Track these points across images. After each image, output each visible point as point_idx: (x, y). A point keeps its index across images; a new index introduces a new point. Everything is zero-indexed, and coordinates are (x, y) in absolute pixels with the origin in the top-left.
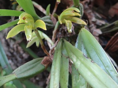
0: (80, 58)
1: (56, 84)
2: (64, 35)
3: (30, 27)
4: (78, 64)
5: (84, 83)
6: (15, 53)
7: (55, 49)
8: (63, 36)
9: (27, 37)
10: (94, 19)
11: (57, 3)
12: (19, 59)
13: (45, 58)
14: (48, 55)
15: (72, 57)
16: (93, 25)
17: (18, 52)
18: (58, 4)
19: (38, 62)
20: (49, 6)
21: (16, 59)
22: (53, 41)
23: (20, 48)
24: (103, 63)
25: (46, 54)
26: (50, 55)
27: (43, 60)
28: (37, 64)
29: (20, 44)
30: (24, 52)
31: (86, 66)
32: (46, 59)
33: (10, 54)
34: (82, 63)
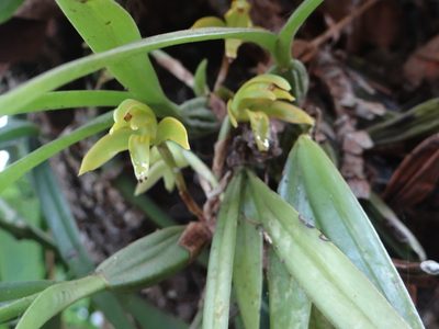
0: (290, 228)
1: (221, 303)
2: (247, 158)
3: (144, 141)
4: (285, 244)
5: (304, 300)
6: (98, 211)
7: (222, 197)
8: (244, 161)
9: (135, 167)
10: (349, 99)
11: (227, 59)
12: (113, 230)
13: (191, 225)
14: (200, 218)
15: (270, 224)
16: (345, 117)
17: (108, 205)
18: (230, 61)
19: (170, 240)
20: (203, 65)
21: (103, 231)
22: (216, 173)
23: (113, 193)
24: (355, 242)
25: (195, 213)
26: (208, 217)
27: (184, 233)
28: (168, 246)
29: (114, 183)
30: (129, 206)
31: (306, 252)
32: (194, 229)
33: (82, 214)
34: (297, 242)
